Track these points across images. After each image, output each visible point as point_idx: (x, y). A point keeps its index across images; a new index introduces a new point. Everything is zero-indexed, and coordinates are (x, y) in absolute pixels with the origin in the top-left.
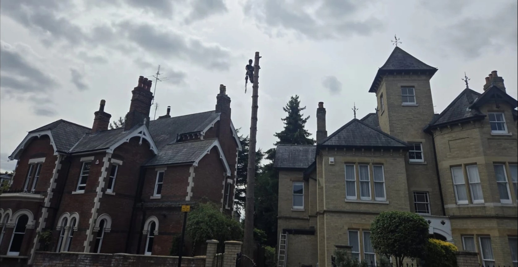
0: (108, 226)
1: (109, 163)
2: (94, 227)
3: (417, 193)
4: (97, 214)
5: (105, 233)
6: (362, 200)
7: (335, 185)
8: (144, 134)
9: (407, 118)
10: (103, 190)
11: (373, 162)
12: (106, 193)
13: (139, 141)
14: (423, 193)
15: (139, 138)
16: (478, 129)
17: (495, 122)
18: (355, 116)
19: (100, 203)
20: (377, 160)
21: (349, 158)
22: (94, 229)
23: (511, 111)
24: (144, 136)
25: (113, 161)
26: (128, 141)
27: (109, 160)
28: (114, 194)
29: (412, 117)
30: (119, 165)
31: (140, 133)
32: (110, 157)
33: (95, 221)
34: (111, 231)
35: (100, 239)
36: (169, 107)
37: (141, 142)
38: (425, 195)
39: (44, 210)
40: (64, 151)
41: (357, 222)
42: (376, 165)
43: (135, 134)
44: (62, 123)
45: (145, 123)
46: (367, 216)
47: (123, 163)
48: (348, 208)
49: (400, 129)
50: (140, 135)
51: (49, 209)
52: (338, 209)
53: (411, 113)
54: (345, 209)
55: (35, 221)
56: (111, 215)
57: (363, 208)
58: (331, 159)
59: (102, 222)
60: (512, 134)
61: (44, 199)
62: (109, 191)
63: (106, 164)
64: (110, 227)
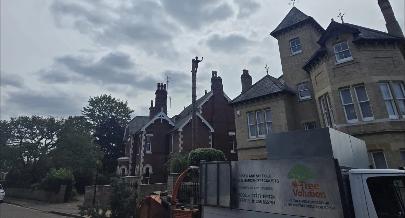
0: (151, 171)
1: (145, 137)
2: (142, 172)
3: (308, 124)
4: (143, 165)
5: (150, 175)
6: (260, 138)
7: (242, 130)
8: (163, 116)
9: (296, 65)
10: (144, 152)
11: (263, 108)
12: (146, 153)
13: (161, 121)
14: (313, 124)
15: (160, 119)
16: (324, 63)
17: (341, 51)
18: (267, 73)
19: (143, 159)
20: (265, 106)
21: (249, 109)
22: (143, 173)
23: (352, 37)
24: (163, 118)
25: (147, 135)
26: (153, 123)
27: (145, 135)
28: (151, 153)
29: (299, 63)
30: (152, 137)
31: (161, 116)
32: (145, 133)
33: (142, 169)
34: (153, 173)
35: (148, 178)
36: (206, 90)
37: (162, 121)
38: (314, 125)
39: (130, 165)
40: (132, 133)
41: (256, 154)
42: (267, 110)
43: (157, 117)
44: (137, 118)
45: (162, 110)
46: (262, 149)
47: (154, 135)
48: (250, 145)
49: (291, 75)
50: (160, 118)
51: (132, 164)
52: (245, 147)
53: (297, 60)
54: (249, 146)
55: (128, 171)
56: (152, 165)
57: (259, 144)
58: (238, 112)
59: (147, 169)
60: (354, 59)
61: (129, 159)
62: (148, 152)
63: (144, 138)
64: (152, 171)
